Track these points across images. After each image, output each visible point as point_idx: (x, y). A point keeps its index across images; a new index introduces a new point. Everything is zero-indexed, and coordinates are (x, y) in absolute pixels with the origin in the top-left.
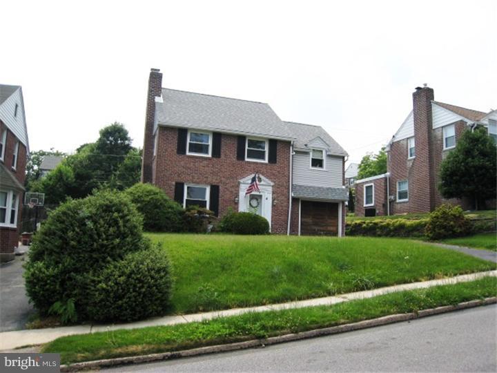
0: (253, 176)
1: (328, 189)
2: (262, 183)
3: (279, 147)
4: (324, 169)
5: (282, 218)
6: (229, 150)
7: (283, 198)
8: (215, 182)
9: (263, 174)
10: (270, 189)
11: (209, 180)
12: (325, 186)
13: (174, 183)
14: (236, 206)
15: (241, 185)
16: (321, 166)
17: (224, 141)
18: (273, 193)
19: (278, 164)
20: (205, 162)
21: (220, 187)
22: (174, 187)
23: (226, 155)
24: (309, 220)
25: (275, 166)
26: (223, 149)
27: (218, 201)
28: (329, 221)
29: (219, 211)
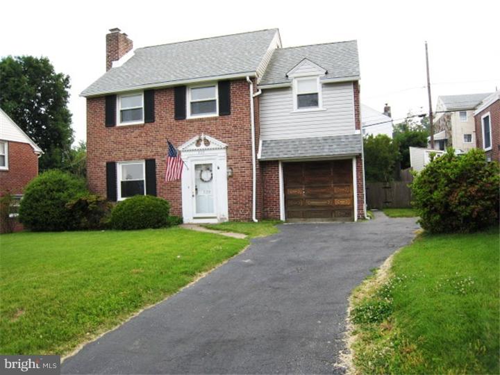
0: (197, 138)
1: (325, 139)
2: (211, 146)
3: (233, 88)
4: (321, 107)
5: (245, 193)
6: (165, 109)
7: (244, 163)
8: (150, 155)
9: (211, 134)
10: (223, 153)
11: (143, 153)
12: (321, 135)
13: (105, 164)
14: (178, 183)
15: (182, 154)
16: (315, 103)
17: (158, 99)
18: (228, 158)
19: (233, 115)
20: (137, 132)
21: (156, 160)
22: (105, 169)
23: (161, 118)
24: (301, 192)
25: (229, 120)
26: (157, 109)
27: (155, 180)
28: (337, 189)
29: (158, 191)
